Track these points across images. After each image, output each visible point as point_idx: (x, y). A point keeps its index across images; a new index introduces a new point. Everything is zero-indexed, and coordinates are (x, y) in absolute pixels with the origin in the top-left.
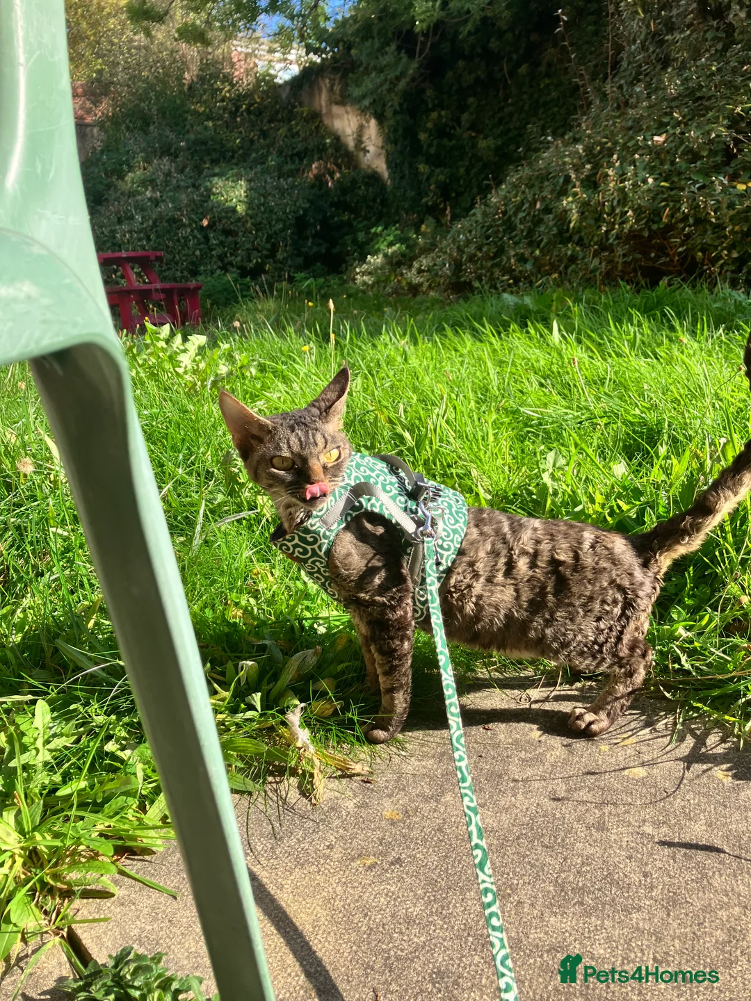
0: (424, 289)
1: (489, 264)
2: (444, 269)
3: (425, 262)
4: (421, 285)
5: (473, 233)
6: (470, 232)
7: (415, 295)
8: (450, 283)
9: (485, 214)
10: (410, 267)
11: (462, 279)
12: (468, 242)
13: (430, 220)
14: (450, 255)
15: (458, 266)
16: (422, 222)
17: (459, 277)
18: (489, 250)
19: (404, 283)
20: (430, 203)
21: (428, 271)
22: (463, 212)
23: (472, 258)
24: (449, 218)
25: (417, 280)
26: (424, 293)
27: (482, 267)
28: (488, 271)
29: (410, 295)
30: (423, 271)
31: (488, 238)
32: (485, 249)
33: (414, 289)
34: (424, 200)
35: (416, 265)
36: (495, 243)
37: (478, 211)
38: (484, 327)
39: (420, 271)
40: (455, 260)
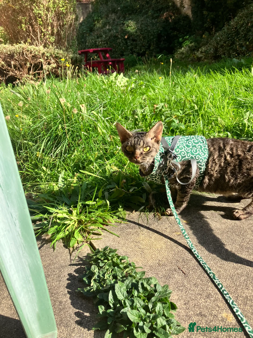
0: (203, 59)
1: (228, 48)
2: (211, 51)
3: (204, 49)
4: (201, 57)
5: (223, 36)
6: (222, 36)
7: (199, 61)
8: (213, 56)
9: (228, 29)
10: (198, 51)
11: (218, 54)
12: (221, 40)
13: (207, 33)
14: (214, 46)
15: (216, 50)
16: (203, 34)
17: (216, 54)
18: (229, 43)
19: (195, 57)
20: (207, 26)
21: (205, 52)
22: (219, 28)
23: (222, 46)
24: (214, 31)
25: (200, 56)
26: (202, 61)
27: (225, 50)
28: (228, 51)
29: (197, 61)
30: (203, 52)
31: (228, 38)
32: (227, 43)
33: (199, 59)
34: (205, 25)
35: (200, 50)
36: (231, 40)
37: (225, 28)
38: (225, 70)
39: (201, 52)
40: (215, 47)
